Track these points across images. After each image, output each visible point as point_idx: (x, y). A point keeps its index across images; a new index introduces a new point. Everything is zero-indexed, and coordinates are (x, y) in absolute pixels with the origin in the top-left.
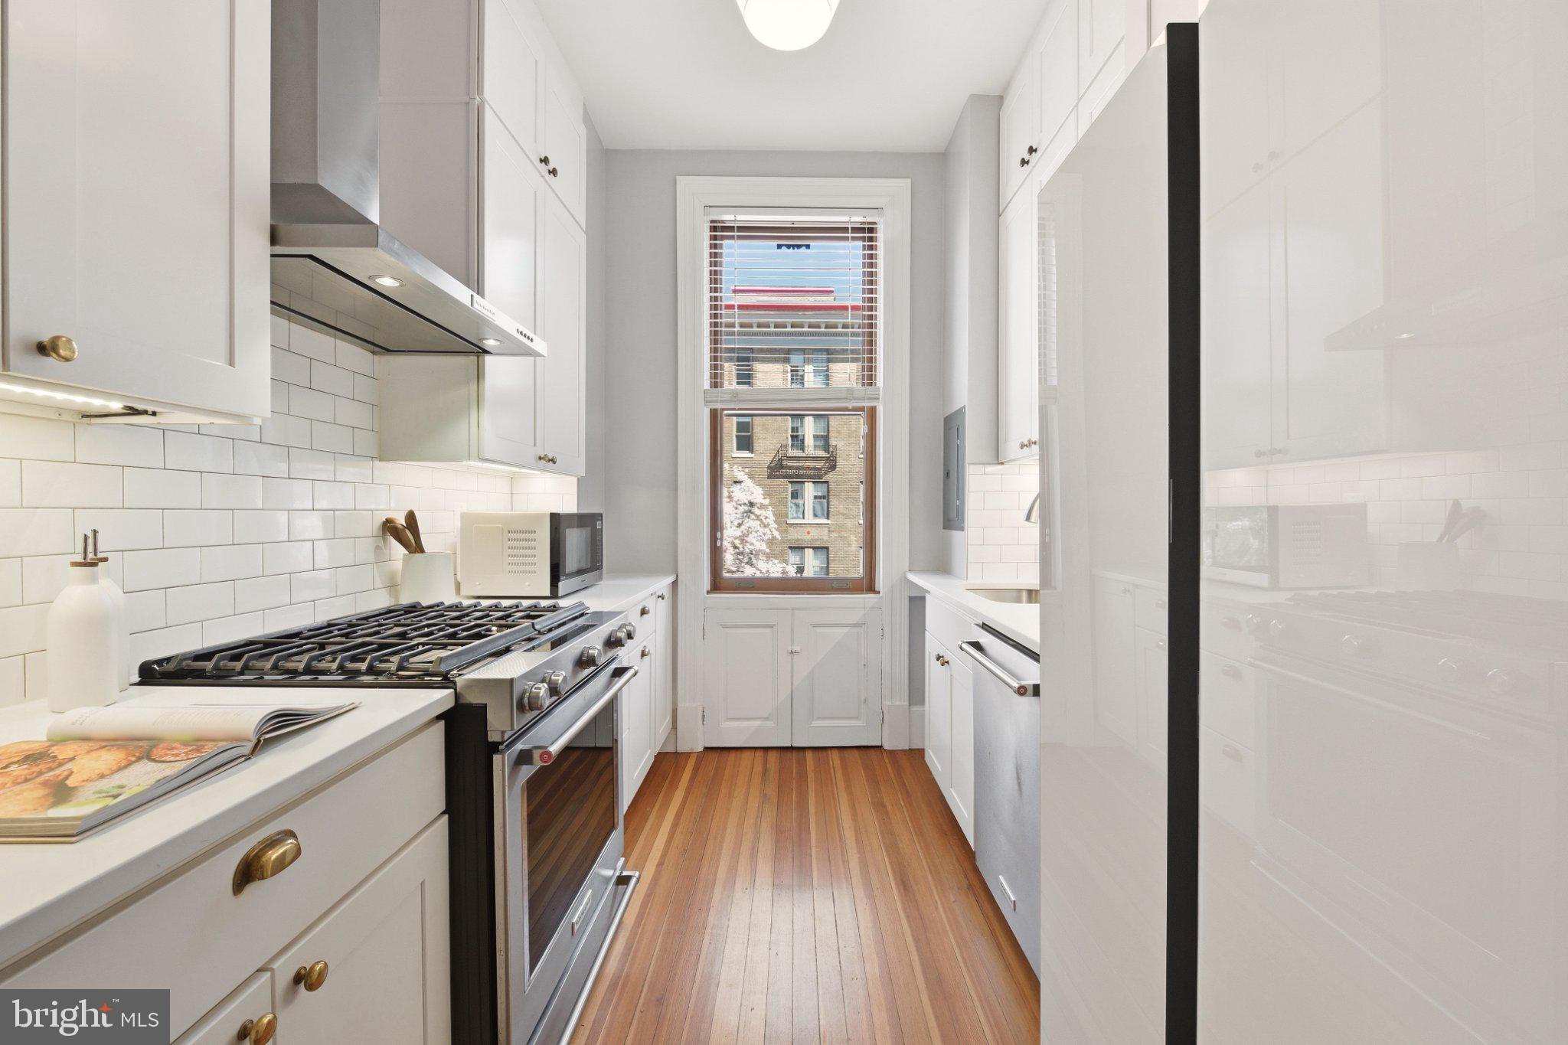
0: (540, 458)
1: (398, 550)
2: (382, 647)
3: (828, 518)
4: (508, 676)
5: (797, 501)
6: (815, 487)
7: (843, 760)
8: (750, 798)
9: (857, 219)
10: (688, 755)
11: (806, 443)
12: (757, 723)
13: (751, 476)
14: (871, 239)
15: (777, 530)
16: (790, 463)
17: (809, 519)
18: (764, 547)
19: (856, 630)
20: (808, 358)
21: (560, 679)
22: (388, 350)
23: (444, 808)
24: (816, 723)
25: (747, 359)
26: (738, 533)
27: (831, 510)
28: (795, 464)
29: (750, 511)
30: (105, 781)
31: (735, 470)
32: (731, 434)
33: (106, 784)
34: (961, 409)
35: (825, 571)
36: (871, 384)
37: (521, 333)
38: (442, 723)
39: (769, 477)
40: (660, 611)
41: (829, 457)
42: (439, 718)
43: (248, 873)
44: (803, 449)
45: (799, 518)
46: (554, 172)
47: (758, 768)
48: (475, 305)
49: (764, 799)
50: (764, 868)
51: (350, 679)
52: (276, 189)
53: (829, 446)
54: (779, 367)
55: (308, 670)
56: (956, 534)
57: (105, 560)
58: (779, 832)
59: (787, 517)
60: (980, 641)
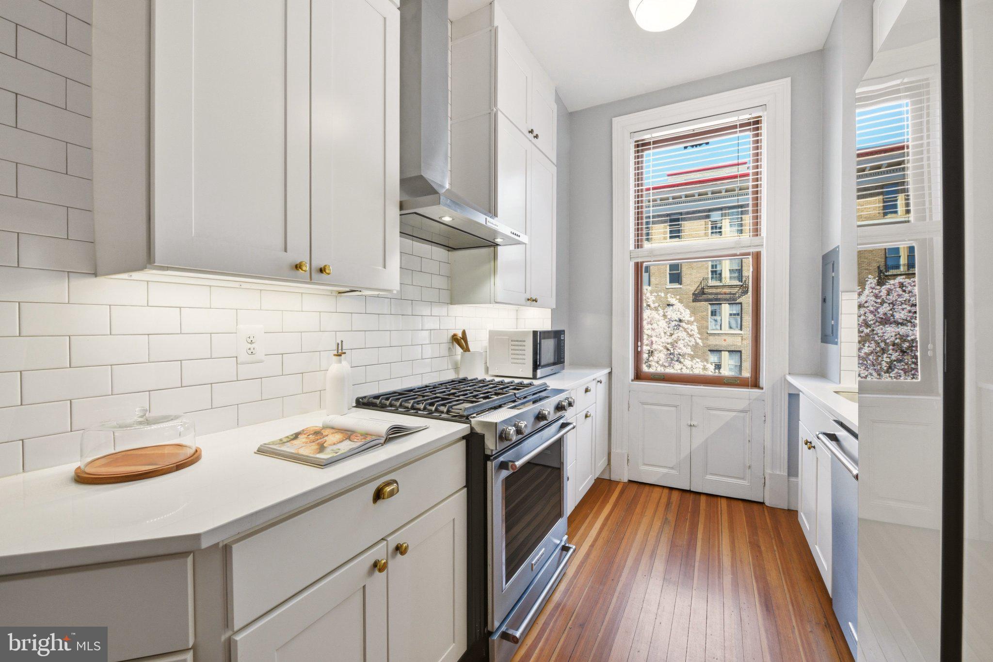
0: (528, 300)
1: (459, 350)
2: (443, 399)
3: (741, 329)
4: (495, 421)
5: (715, 318)
6: (730, 307)
7: (729, 506)
8: (655, 520)
9: (745, 117)
10: (618, 483)
11: (723, 276)
12: (665, 471)
13: (681, 301)
14: (757, 129)
15: (700, 339)
16: (710, 291)
17: (726, 329)
18: (689, 351)
19: (742, 414)
20: (725, 213)
21: (523, 426)
22: (455, 249)
23: (465, 485)
24: (709, 477)
25: (678, 220)
26: (670, 341)
27: (744, 324)
28: (714, 291)
29: (680, 326)
30: (335, 446)
31: (669, 297)
32: (666, 273)
33: (335, 447)
34: (836, 248)
35: (738, 369)
36: (757, 235)
37: (513, 233)
38: (464, 442)
39: (694, 301)
40: (599, 392)
41: (742, 286)
42: (464, 438)
43: (378, 495)
44: (720, 280)
45: (717, 329)
46: (536, 137)
47: (664, 500)
48: (488, 223)
49: (665, 521)
50: (659, 565)
51: (430, 415)
52: (403, 181)
53: (742, 277)
54: (702, 222)
55: (413, 408)
56: (831, 347)
57: (345, 353)
58: (673, 545)
59: (708, 329)
60: (836, 433)
